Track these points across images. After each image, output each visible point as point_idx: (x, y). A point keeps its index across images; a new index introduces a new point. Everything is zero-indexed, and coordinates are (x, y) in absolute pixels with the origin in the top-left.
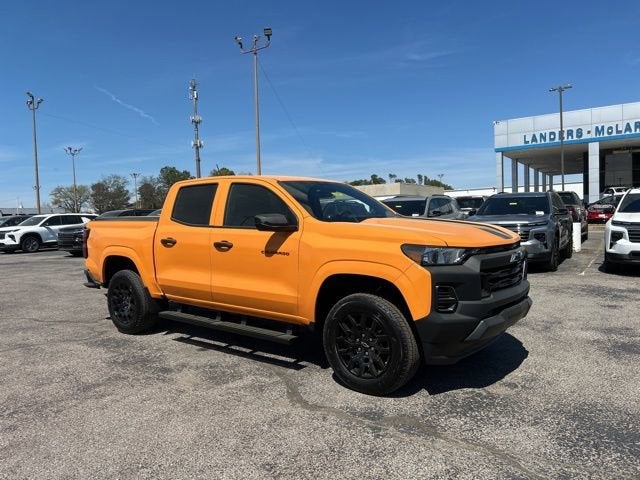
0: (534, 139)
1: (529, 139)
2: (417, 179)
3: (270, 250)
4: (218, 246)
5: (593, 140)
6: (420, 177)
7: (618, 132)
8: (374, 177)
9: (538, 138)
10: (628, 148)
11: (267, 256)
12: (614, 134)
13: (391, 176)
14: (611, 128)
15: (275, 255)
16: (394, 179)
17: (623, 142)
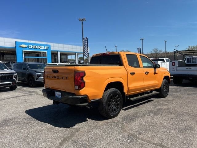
4: (146, 73)
11: (154, 74)
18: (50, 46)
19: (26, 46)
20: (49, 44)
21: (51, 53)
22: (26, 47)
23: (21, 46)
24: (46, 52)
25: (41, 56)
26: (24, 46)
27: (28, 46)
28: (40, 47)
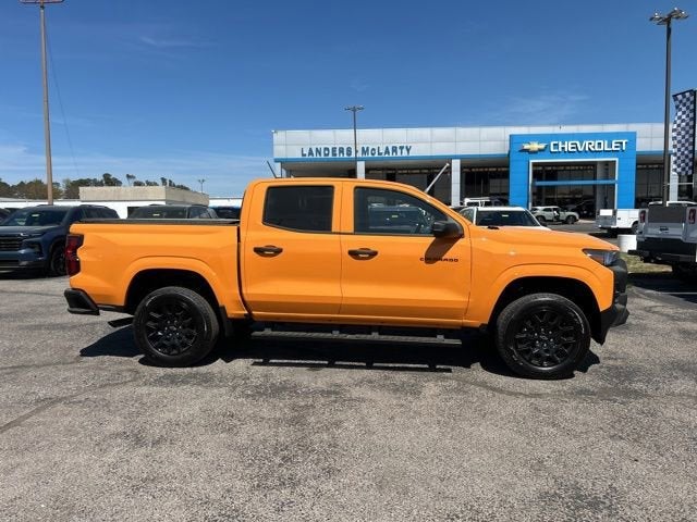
0: (311, 153)
1: (306, 152)
2: (160, 182)
3: (432, 257)
4: (353, 254)
5: (361, 160)
6: (164, 180)
7: (379, 154)
8: (107, 177)
9: (314, 153)
10: (383, 169)
11: (427, 263)
12: (376, 155)
13: (128, 176)
14: (373, 149)
15: (439, 262)
16: (132, 181)
17: (381, 164)
18: (632, 137)
19: (542, 146)
20: (632, 128)
21: (637, 164)
22: (540, 150)
23: (526, 147)
24: (617, 159)
25: (595, 179)
26: (535, 146)
27: (547, 147)
28: (594, 146)
